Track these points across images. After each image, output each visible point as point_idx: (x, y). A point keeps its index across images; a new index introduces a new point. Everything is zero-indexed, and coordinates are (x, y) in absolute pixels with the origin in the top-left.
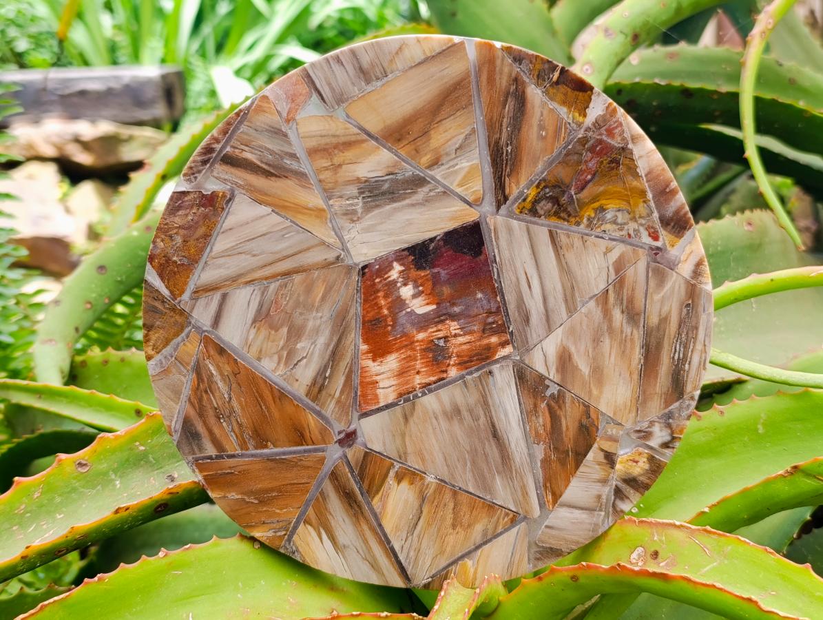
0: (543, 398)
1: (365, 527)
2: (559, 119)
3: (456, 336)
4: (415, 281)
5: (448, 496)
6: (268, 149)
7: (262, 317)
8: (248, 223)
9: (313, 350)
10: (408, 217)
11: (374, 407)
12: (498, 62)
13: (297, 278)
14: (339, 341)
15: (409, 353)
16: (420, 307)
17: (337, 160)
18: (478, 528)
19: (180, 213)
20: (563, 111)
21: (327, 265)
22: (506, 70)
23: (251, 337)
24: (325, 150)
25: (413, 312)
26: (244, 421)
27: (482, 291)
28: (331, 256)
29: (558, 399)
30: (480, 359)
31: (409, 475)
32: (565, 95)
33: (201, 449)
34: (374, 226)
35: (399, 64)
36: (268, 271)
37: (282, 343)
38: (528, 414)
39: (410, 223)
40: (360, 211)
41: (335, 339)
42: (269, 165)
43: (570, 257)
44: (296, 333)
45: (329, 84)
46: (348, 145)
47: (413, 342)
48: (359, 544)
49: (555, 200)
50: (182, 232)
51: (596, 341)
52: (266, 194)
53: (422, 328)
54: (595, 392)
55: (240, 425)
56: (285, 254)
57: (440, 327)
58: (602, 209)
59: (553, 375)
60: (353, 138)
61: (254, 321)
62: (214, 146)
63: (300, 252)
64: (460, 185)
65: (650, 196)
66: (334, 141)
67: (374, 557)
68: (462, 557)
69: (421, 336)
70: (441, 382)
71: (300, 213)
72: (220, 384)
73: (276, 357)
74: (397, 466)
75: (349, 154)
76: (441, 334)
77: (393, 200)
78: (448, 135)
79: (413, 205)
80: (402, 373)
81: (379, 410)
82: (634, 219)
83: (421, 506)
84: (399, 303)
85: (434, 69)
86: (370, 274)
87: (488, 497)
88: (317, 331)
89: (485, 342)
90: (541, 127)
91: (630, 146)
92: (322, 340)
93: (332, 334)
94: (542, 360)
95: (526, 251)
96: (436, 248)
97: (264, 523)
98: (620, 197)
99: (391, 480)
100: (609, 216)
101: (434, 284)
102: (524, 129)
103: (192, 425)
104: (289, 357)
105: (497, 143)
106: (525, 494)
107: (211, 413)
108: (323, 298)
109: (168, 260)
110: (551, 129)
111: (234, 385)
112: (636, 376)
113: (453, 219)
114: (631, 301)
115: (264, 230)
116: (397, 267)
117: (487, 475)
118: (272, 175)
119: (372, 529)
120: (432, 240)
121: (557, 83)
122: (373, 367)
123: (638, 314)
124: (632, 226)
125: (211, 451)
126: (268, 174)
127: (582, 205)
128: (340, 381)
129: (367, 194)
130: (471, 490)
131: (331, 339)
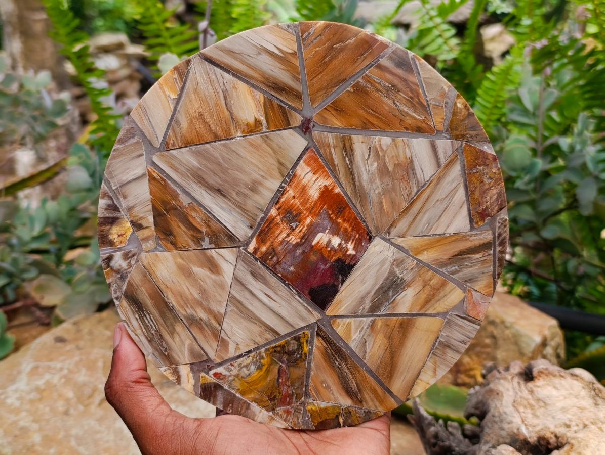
0: (207, 234)
1: (255, 75)
2: (322, 399)
3: (288, 235)
4: (335, 251)
5: (219, 132)
6: (471, 267)
7: (408, 167)
8: (454, 217)
9: (366, 169)
10: (366, 285)
11: (305, 157)
12: (377, 404)
13: (405, 205)
14: (354, 184)
15: (308, 205)
16: (321, 238)
17: (428, 287)
18: (184, 124)
19: (495, 197)
20: (323, 405)
21: (393, 224)
22: (370, 404)
23: (407, 150)
24: (438, 289)
25: (324, 231)
26: (377, 95)
27: (292, 272)
28: (394, 231)
29: (198, 240)
30: (264, 230)
31: (253, 129)
32: (328, 414)
33: (390, 58)
34: (382, 266)
35: (430, 364)
36: (424, 197)
37: (387, 160)
38: (210, 219)
39: (363, 282)
40: (396, 269)
41: (357, 184)
42: (463, 259)
43: (256, 329)
44: (383, 171)
45: (461, 326)
46: (427, 301)
47: (310, 213)
48: (252, 61)
49: (290, 354)
50: (487, 186)
51: (203, 291)
52: (454, 241)
53: (311, 226)
54: (180, 260)
55: (378, 90)
56: (421, 215)
57: (301, 234)
58: (259, 368)
59: (213, 252)
60: (427, 306)
61: (412, 161)
62: (501, 247)
64: (349, 324)
65: (238, 395)
66: (437, 298)
67: (236, 59)
68: (180, 96)
69: (308, 221)
70: (276, 200)
71: (428, 244)
72: (406, 110)
73: (384, 148)
74: (264, 130)
75: (423, 296)
76: (298, 230)
77: (381, 288)
78: (376, 346)
79: (368, 293)
80: (304, 190)
81: (300, 158)
82: (237, 376)
83: (231, 114)
84: (335, 231)
85: (409, 376)
86: (365, 237)
87: (194, 148)
88: (371, 181)
89: (268, 244)
90: (328, 387)
91: (271, 413)
92: (365, 177)
93: (362, 186)
94: (226, 258)
95: (284, 313)
96: (337, 279)
97: (321, 35)
98: (254, 383)
99: (263, 119)
100: (253, 367)
101: (323, 256)
102: (337, 380)
103: (406, 71)
104: (376, 153)
105: (346, 361)
106: (172, 167)
107: (400, 85)
108: (381, 203)
109: (485, 164)
110: (322, 390)
111: (397, 113)
112: (163, 287)
113: (340, 302)
114: (201, 329)
115: (443, 219)
116: (351, 252)
117: (204, 162)
118: (458, 255)
119: (251, 77)
120: (343, 282)
121: (337, 417)
122: (324, 182)
123: (190, 324)
124: (235, 371)
125: (384, 62)
126: (461, 253)
127: (272, 362)
128: (337, 161)
129: (398, 282)
130: (207, 146)
131: (360, 182)
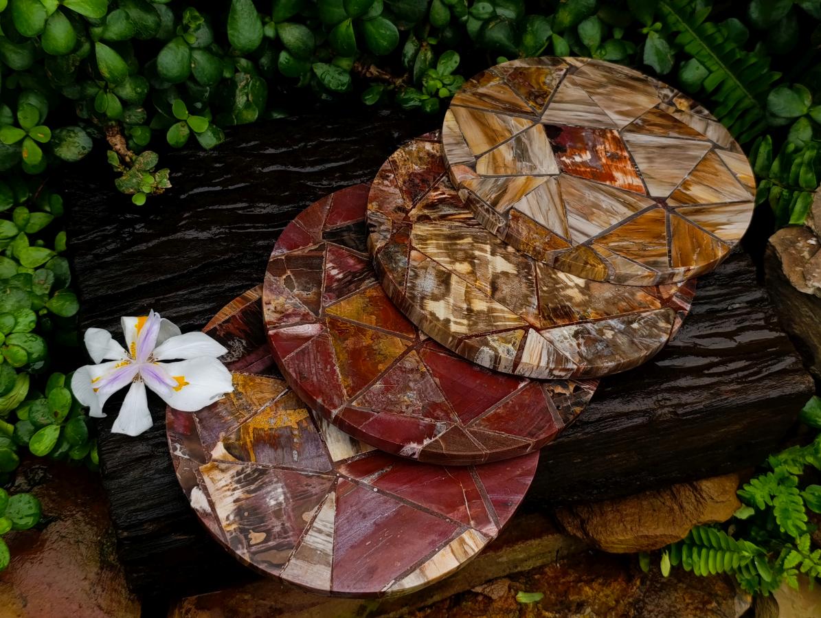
0: (643, 126)
1: (717, 210)
2: (496, 85)
3: (605, 148)
4: (572, 155)
5: (698, 173)
6: (491, 188)
7: (587, 216)
8: (530, 207)
9: (606, 202)
10: (537, 148)
11: (644, 188)
12: (464, 98)
13: (564, 197)
14: (603, 191)
15: (613, 167)
16: (587, 156)
17: (502, 165)
18: (717, 166)
19: (520, 231)
20: (492, 83)
21: (559, 184)
22: (468, 96)
23: (597, 224)
24: (495, 168)
25: (590, 160)
26: (648, 241)
27: (582, 132)
28: (554, 182)
29: (644, 121)
30: (619, 143)
31: (685, 184)
32: (484, 81)
33: (664, 263)
34: (539, 161)
35: (458, 130)
36: (560, 208)
37: (601, 213)
38: (651, 133)
39: (540, 148)
40: (530, 164)
41: (602, 192)
42: (500, 190)
43: (568, 99)
44: (598, 207)
45: (461, 157)
46: (494, 158)
47: (608, 165)
48: (727, 215)
49: (537, 97)
50: (531, 233)
51: (614, 101)
52: (516, 195)
53: (600, 159)
54: (641, 107)
55: (650, 243)
56: (550, 197)
57: (599, 152)
58: (544, 83)
59: (631, 120)
60: (491, 156)
61: (588, 220)
63: (550, 192)
64: (523, 126)
65: (540, 67)
66: (491, 163)
67: (736, 211)
68: (737, 178)
69: (604, 160)
70: (632, 159)
71: (528, 185)
72: (624, 243)
73: (610, 218)
74: (679, 188)
75: (499, 159)
76: (604, 153)
77: (527, 151)
78: (497, 124)
79: (531, 145)
80: (625, 173)
81: (646, 187)
82: (551, 74)
83: (704, 185)
84: (584, 163)
85: (462, 120)
86: (564, 169)
87: (700, 159)
88: (596, 198)
89: (610, 139)
90: (499, 92)
91: (514, 67)
92: (602, 197)
93: (600, 193)
94: (624, 122)
95: (562, 113)
96: (555, 142)
97: (713, 249)
98: (539, 75)
99: (688, 193)
100: (548, 81)
101: (575, 148)
102: (498, 97)
103: (649, 262)
104: (611, 213)
105: (504, 108)
106: (698, 145)
107: (642, 253)
108: (578, 190)
109: (547, 243)
110: (500, 89)
111: (626, 238)
112: (634, 92)
113: (540, 133)
114: (593, 85)
115: (535, 202)
116: (564, 159)
117: (686, 156)
118: (505, 190)
119: (717, 207)
120: (550, 143)
121: (478, 82)
122: (617, 184)
123: (600, 84)
124: (554, 75)
125: (666, 259)
126: (505, 192)
127: (541, 88)
128: (626, 196)
129: (522, 159)
130: (695, 164)
131: (602, 194)
